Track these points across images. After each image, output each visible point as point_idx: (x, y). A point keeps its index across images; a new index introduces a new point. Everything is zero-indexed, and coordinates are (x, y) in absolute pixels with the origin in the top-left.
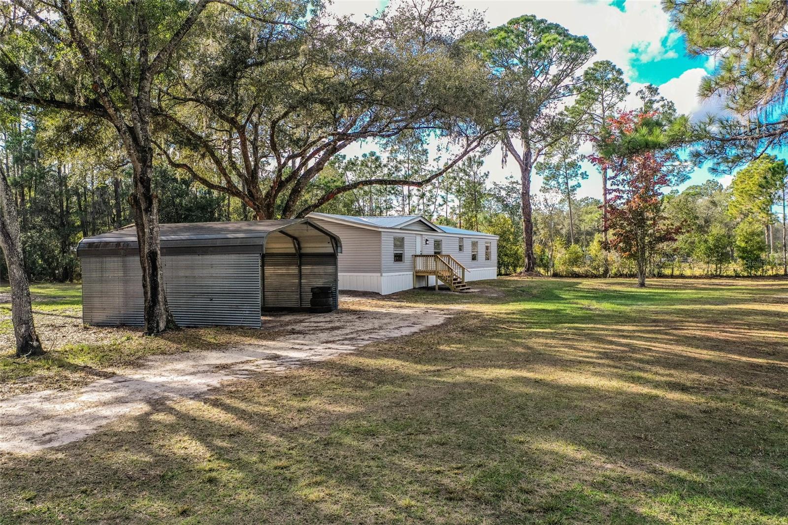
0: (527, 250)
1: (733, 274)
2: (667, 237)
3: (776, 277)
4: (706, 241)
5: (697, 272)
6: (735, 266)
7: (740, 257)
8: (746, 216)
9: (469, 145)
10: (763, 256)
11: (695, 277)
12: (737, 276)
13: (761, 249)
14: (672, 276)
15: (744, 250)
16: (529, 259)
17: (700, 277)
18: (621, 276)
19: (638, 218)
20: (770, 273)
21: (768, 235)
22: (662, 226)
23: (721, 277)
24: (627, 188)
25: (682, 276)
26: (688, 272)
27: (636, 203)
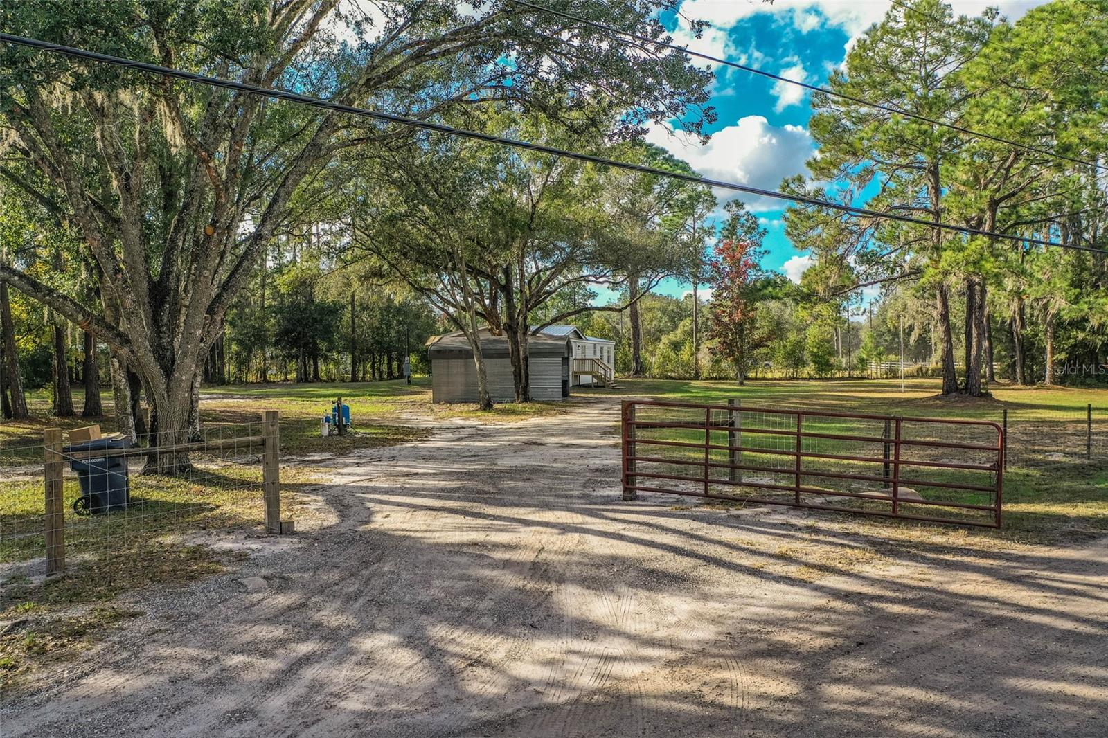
0: (635, 355)
1: (807, 376)
2: (759, 345)
3: (842, 379)
4: (785, 347)
5: (778, 375)
6: (809, 370)
7: (814, 361)
8: (816, 319)
9: (650, 283)
10: (832, 360)
11: (776, 379)
12: (811, 378)
13: (830, 354)
14: (756, 379)
15: (814, 355)
16: (637, 362)
17: (780, 379)
18: (712, 378)
19: (740, 328)
20: (837, 375)
21: (837, 340)
22: (757, 335)
23: (798, 379)
24: (729, 303)
25: (764, 379)
26: (769, 375)
27: (738, 317)
